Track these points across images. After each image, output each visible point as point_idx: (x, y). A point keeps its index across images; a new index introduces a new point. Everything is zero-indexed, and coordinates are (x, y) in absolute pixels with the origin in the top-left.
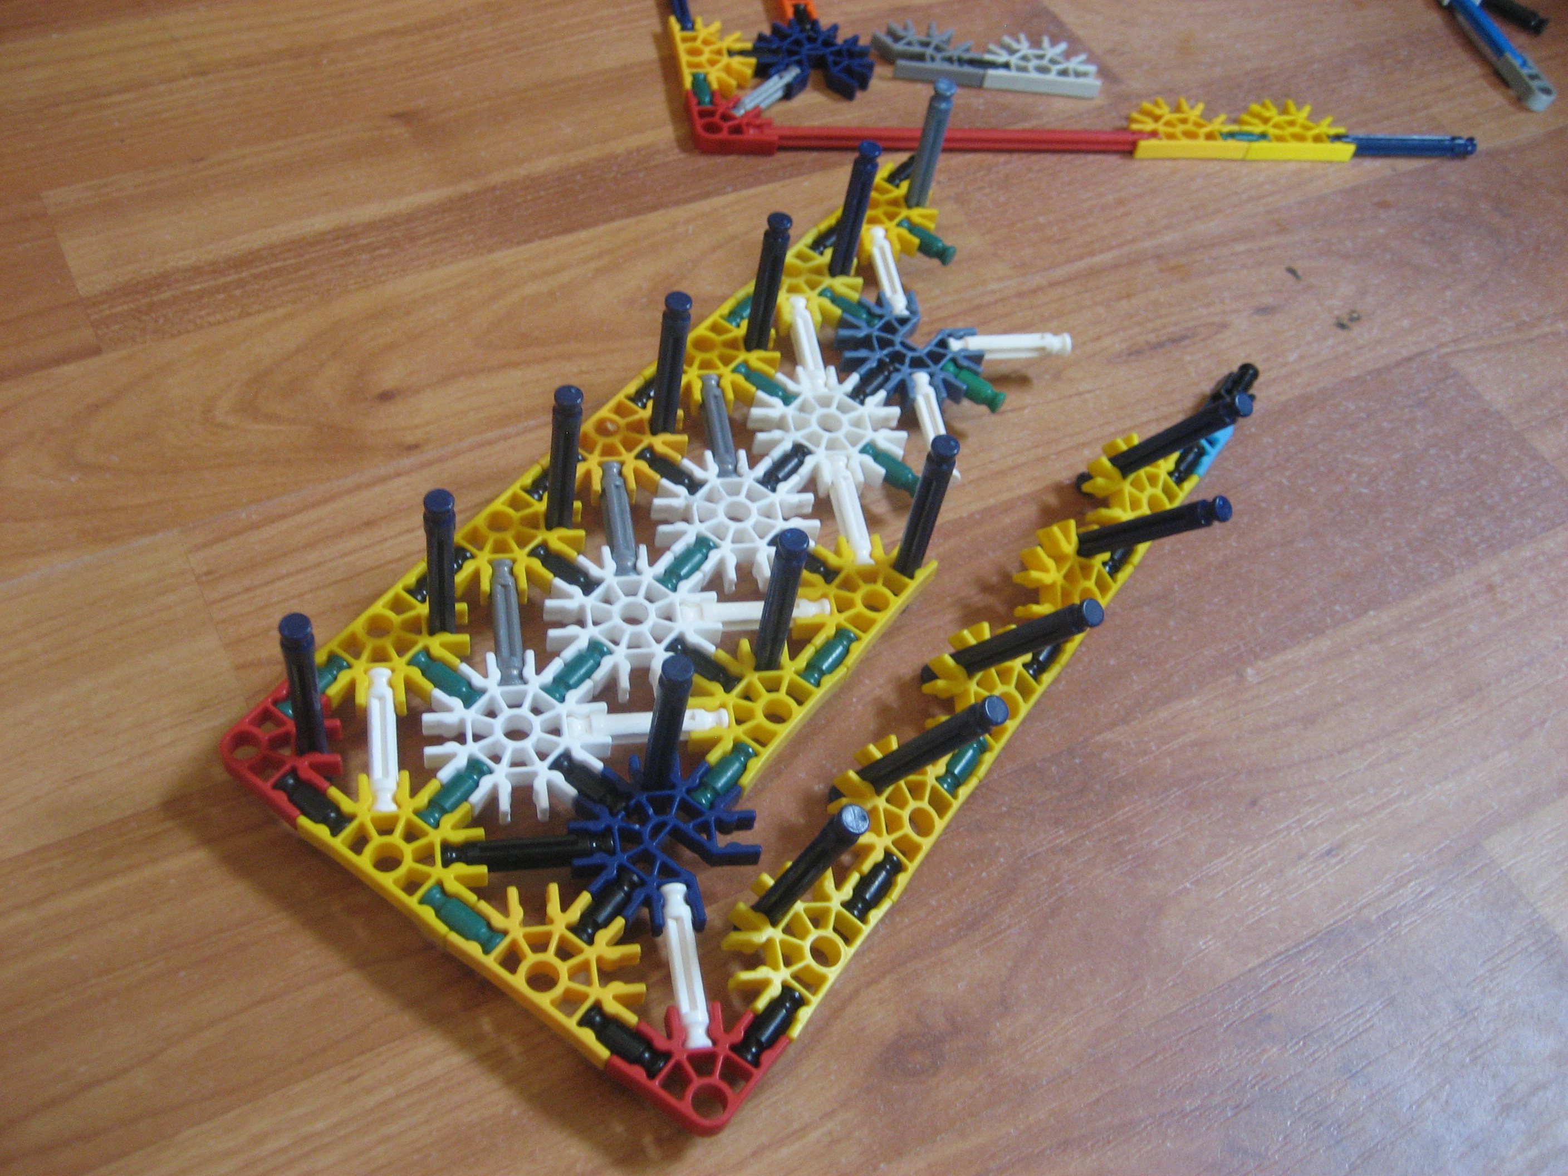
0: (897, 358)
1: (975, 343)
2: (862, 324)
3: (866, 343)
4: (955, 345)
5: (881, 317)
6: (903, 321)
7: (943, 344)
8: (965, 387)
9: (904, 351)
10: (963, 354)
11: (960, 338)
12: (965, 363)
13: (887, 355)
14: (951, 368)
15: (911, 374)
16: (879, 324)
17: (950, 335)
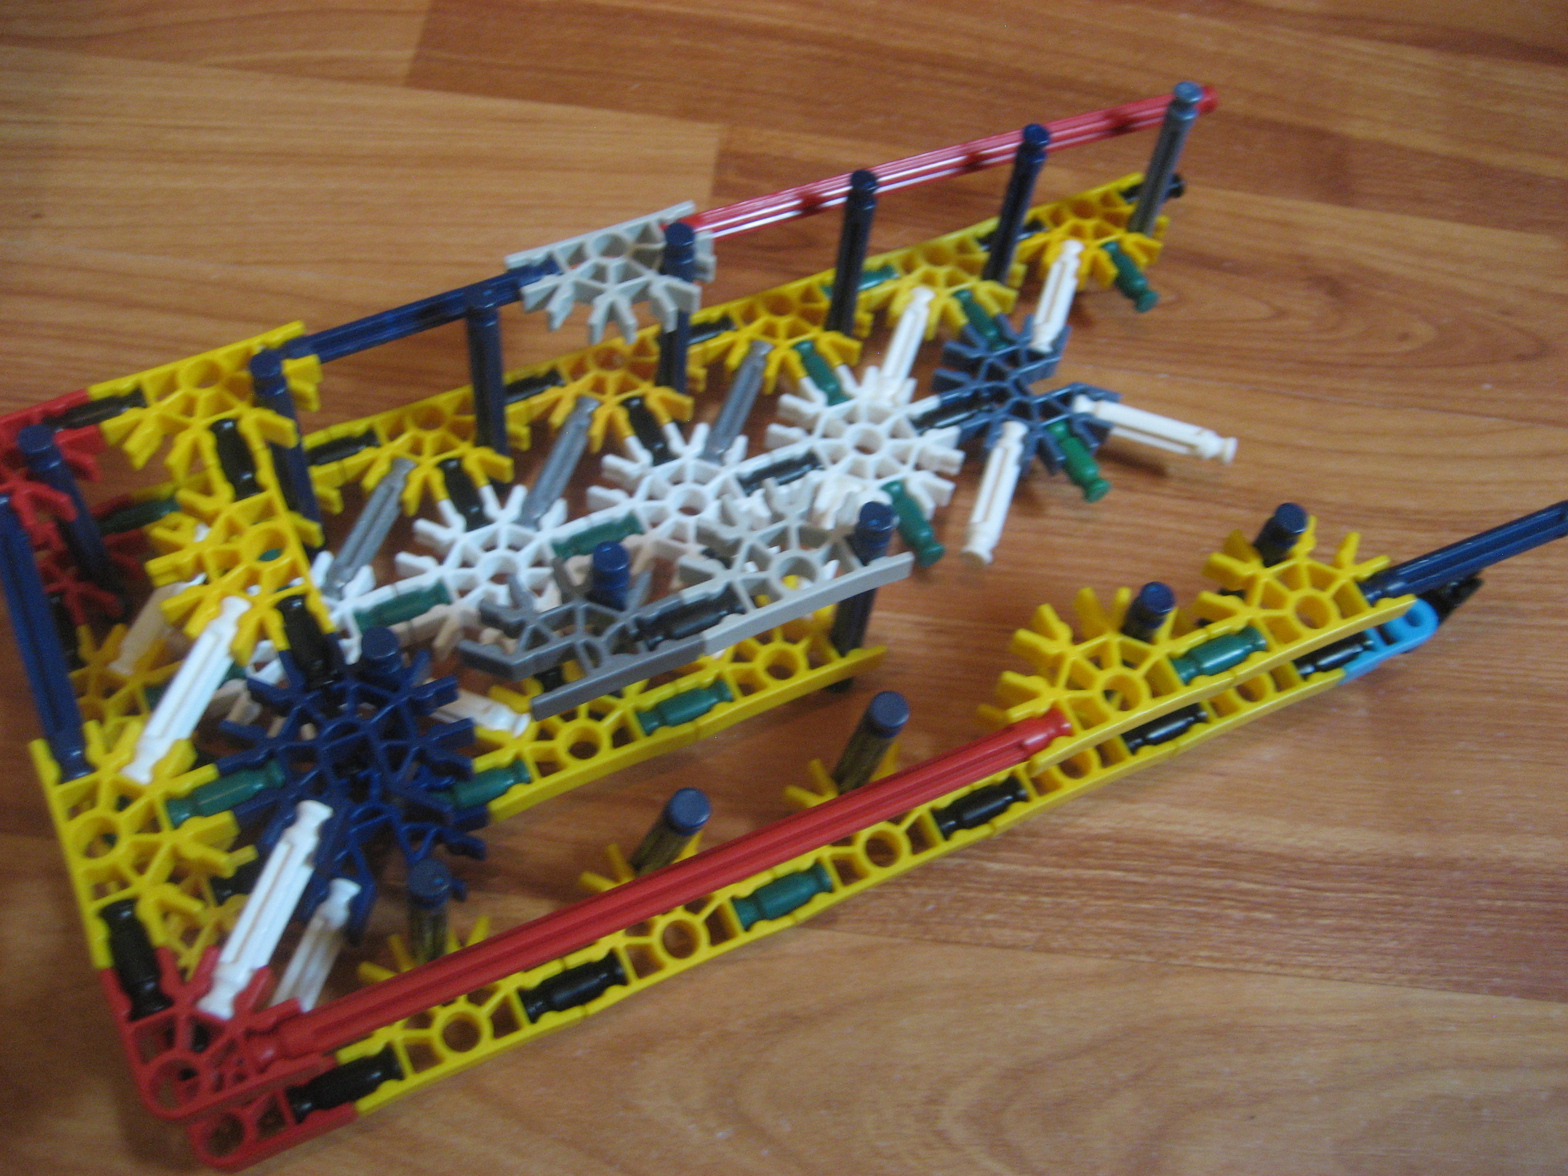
0: (1000, 396)
1: (1107, 412)
2: (982, 344)
3: (972, 367)
4: (1083, 405)
5: (1010, 342)
6: (1035, 356)
7: (1067, 399)
8: (1061, 458)
9: (1012, 390)
10: (1083, 419)
11: (1096, 399)
12: (1080, 430)
13: (989, 389)
14: (1060, 429)
15: (1005, 420)
16: (1004, 350)
17: (1083, 392)
